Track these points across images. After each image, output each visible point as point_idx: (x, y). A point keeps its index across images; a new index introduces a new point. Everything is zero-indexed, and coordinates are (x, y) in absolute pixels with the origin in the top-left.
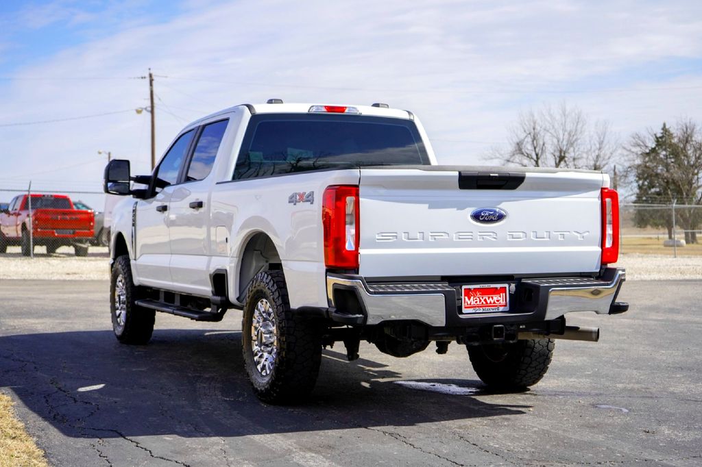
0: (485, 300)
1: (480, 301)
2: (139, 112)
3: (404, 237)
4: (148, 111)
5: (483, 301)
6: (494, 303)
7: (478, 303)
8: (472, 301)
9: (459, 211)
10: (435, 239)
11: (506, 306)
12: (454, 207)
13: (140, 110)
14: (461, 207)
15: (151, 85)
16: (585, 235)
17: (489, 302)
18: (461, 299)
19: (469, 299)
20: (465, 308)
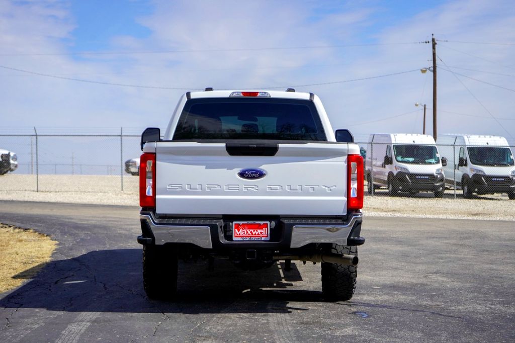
0: (251, 232)
1: (247, 232)
2: (423, 71)
3: (187, 187)
4: (430, 70)
5: (249, 232)
6: (258, 234)
7: (246, 234)
8: (241, 232)
9: (229, 171)
10: (210, 189)
11: (267, 236)
12: (225, 168)
13: (425, 69)
14: (230, 168)
15: (434, 48)
16: (332, 188)
17: (254, 233)
18: (232, 231)
19: (239, 231)
20: (235, 237)
